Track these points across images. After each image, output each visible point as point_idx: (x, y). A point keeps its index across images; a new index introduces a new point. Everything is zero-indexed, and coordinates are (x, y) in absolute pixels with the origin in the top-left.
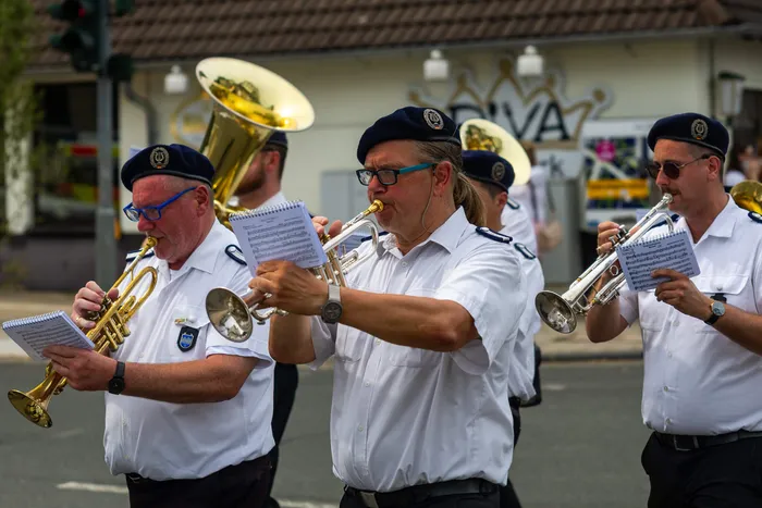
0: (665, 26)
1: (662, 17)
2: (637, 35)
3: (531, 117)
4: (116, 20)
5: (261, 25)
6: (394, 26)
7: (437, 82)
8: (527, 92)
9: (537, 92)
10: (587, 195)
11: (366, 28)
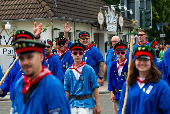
9: (11, 33)
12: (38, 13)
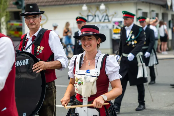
2: (122, 2)
3: (103, 17)
7: (85, 11)
9: (103, 13)
10: (113, 32)
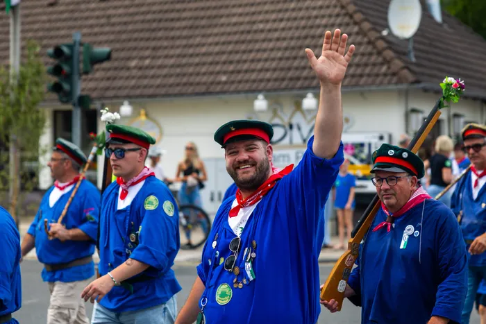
0: (381, 83)
1: (379, 79)
2: (367, 88)
3: (311, 131)
4: (84, 77)
5: (172, 80)
6: (240, 82)
7: (261, 112)
8: (309, 117)
9: (313, 118)
11: (225, 83)
12: (377, 75)
